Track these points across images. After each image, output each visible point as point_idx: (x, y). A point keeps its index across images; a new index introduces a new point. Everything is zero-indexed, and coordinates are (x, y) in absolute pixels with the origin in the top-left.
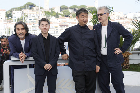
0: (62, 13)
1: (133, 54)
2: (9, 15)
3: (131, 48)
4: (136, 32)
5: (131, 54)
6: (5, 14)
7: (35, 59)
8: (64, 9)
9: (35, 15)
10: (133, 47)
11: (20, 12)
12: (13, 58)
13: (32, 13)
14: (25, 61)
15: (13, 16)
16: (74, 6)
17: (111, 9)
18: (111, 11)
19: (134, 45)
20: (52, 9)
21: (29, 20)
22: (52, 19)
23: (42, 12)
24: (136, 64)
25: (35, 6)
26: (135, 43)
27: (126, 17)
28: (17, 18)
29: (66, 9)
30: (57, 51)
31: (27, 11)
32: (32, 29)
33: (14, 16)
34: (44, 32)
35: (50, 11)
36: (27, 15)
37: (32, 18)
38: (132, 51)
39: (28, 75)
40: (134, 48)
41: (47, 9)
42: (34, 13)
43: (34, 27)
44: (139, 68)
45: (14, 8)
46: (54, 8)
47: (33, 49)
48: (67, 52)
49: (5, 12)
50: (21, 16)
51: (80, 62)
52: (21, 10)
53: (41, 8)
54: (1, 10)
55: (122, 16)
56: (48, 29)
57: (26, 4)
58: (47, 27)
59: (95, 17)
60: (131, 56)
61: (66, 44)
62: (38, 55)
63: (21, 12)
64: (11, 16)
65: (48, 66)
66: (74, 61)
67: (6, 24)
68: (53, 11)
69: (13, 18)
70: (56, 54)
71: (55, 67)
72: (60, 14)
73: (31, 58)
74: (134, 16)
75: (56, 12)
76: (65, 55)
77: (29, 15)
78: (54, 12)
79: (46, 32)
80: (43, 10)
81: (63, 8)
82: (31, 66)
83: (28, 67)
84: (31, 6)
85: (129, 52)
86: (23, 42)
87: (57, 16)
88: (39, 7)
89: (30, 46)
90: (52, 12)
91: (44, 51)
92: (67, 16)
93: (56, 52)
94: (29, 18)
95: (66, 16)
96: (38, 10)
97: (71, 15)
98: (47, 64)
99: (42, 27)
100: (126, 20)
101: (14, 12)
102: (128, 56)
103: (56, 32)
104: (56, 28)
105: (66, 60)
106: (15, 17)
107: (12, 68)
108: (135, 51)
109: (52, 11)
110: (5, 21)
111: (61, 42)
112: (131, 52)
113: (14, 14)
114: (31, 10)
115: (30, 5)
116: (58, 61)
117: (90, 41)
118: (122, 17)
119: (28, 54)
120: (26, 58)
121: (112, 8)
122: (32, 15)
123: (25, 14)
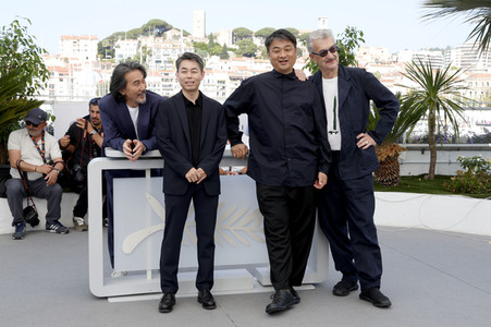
0: (237, 47)
1: (409, 149)
2: (105, 51)
3: (404, 136)
4: (417, 95)
5: (404, 149)
6: (96, 47)
7: (165, 156)
8: (241, 38)
9: (170, 51)
10: (411, 131)
11: (133, 44)
12: (109, 152)
13: (163, 45)
14: (140, 158)
16: (266, 29)
17: (359, 36)
18: (358, 41)
19: (412, 128)
20: (211, 37)
21: (155, 64)
22: (212, 62)
23: (188, 44)
24: (416, 174)
25: (171, 28)
26: (415, 123)
27: (395, 59)
28: (125, 57)
29: (246, 37)
30: (221, 137)
31: (149, 41)
32: (161, 88)
33: (117, 52)
34: (188, 88)
35: (207, 42)
36: (151, 51)
37: (163, 59)
38: (407, 142)
39: (148, 195)
41: (199, 35)
42: (167, 45)
43: (167, 80)
44: (421, 184)
45: (118, 34)
46: (218, 35)
47: (160, 130)
48: (245, 139)
49: (97, 42)
50: (135, 53)
51: (276, 165)
52: (135, 39)
53: (186, 34)
54: (87, 39)
55: (385, 57)
56: (199, 81)
57: (148, 24)
58: (196, 76)
60: (403, 156)
61: (243, 119)
62: (172, 146)
63: (136, 42)
64: (112, 54)
65: (195, 174)
66: (262, 161)
67: (98, 72)
68: (215, 41)
69: (117, 58)
70: (217, 145)
71: (213, 177)
72: (231, 50)
73: (156, 153)
74: (417, 57)
75: (222, 45)
76: (239, 146)
77: (154, 50)
78: (218, 44)
79: (193, 88)
80: (188, 39)
81: (240, 35)
82: (154, 173)
83: (148, 174)
84: (162, 28)
85: (401, 145)
86: (134, 113)
87: (224, 55)
88: (179, 30)
89: (152, 122)
90: (212, 44)
91: (188, 136)
92: (250, 55)
93: (217, 139)
94: (154, 58)
95: (246, 55)
96: (176, 37)
97: (258, 54)
98: (193, 170)
99: (183, 76)
101: (119, 42)
102: (397, 155)
103: (221, 93)
104: (221, 85)
105: (241, 158)
106: (121, 56)
107: (108, 177)
108: (414, 142)
109: (211, 41)
110: (96, 65)
111: (230, 114)
112: (404, 145)
113: (118, 47)
114: (161, 39)
115: (157, 27)
116: (222, 161)
117: (302, 112)
118: (386, 60)
119: (149, 143)
120: (143, 153)
121: (362, 34)
122: (162, 51)
123: (144, 48)
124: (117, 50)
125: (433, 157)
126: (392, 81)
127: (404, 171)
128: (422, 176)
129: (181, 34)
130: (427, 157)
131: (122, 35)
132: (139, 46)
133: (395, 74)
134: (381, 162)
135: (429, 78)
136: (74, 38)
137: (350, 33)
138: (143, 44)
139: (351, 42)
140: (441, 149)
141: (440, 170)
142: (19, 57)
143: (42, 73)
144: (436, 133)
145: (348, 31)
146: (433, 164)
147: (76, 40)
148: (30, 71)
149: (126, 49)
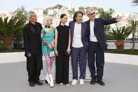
2: (45, 13)
3: (126, 38)
4: (130, 27)
6: (43, 12)
11: (52, 11)
16: (88, 7)
18: (113, 12)
20: (73, 9)
23: (67, 11)
24: (129, 49)
25: (62, 7)
26: (129, 35)
27: (124, 16)
28: (50, 14)
31: (57, 10)
33: (48, 13)
35: (72, 10)
36: (57, 13)
38: (126, 40)
40: (128, 38)
41: (70, 9)
44: (130, 52)
45: (49, 8)
46: (75, 8)
49: (43, 10)
50: (53, 13)
52: (53, 9)
53: (66, 8)
54: (40, 9)
55: (121, 15)
57: (57, 6)
59: (102, 16)
60: (125, 44)
63: (53, 10)
64: (47, 13)
69: (48, 15)
74: (130, 15)
78: (75, 11)
80: (67, 10)
81: (81, 9)
84: (60, 7)
85: (124, 41)
90: (73, 11)
94: (58, 15)
96: (64, 9)
101: (49, 10)
102: (123, 44)
106: (49, 14)
108: (128, 40)
109: (73, 10)
112: (126, 41)
113: (49, 11)
114: (60, 10)
121: (114, 10)
122: (60, 13)
125: (134, 44)
127: (125, 48)
128: (130, 50)
129: (65, 8)
130: (132, 44)
131: (51, 9)
132: (54, 11)
134: (119, 46)
135: (133, 22)
136: (37, 9)
137: (111, 10)
138: (55, 11)
139: (111, 12)
140: (136, 42)
141: (136, 48)
142: (23, 15)
144: (135, 37)
145: (110, 9)
146: (133, 46)
147: (38, 9)
148: (26, 19)
149: (51, 12)
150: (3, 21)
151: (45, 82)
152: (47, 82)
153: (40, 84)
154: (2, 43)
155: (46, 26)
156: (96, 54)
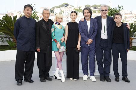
5: (134, 39)
15: (54, 12)
16: (95, 5)
20: (80, 7)
21: (64, 15)
22: (80, 14)
23: (73, 9)
25: (69, 5)
27: (131, 13)
31: (63, 9)
32: (66, 21)
35: (78, 9)
37: (67, 13)
41: (76, 7)
42: (68, 10)
43: (67, 19)
45: (55, 7)
46: (82, 7)
49: (50, 9)
50: (59, 12)
52: (59, 8)
53: (73, 7)
55: (128, 12)
57: (63, 4)
60: (133, 41)
64: (53, 12)
69: (55, 13)
77: (64, 11)
78: (81, 9)
80: (74, 8)
84: (67, 5)
85: (133, 37)
88: (71, 6)
90: (80, 9)
94: (64, 13)
96: (70, 8)
100: (131, 15)
101: (55, 9)
109: (80, 8)
114: (66, 8)
115: (65, 5)
118: (128, 13)
122: (66, 11)
123: (62, 10)
124: (55, 11)
126: (130, 19)
127: (134, 45)
131: (57, 7)
133: (131, 17)
138: (61, 10)
139: (119, 9)
143: (37, 18)
148: (34, 18)
149: (57, 11)
150: (12, 19)
151: (54, 77)
152: (56, 78)
153: (50, 79)
154: (12, 41)
155: (56, 23)
156: (103, 51)
